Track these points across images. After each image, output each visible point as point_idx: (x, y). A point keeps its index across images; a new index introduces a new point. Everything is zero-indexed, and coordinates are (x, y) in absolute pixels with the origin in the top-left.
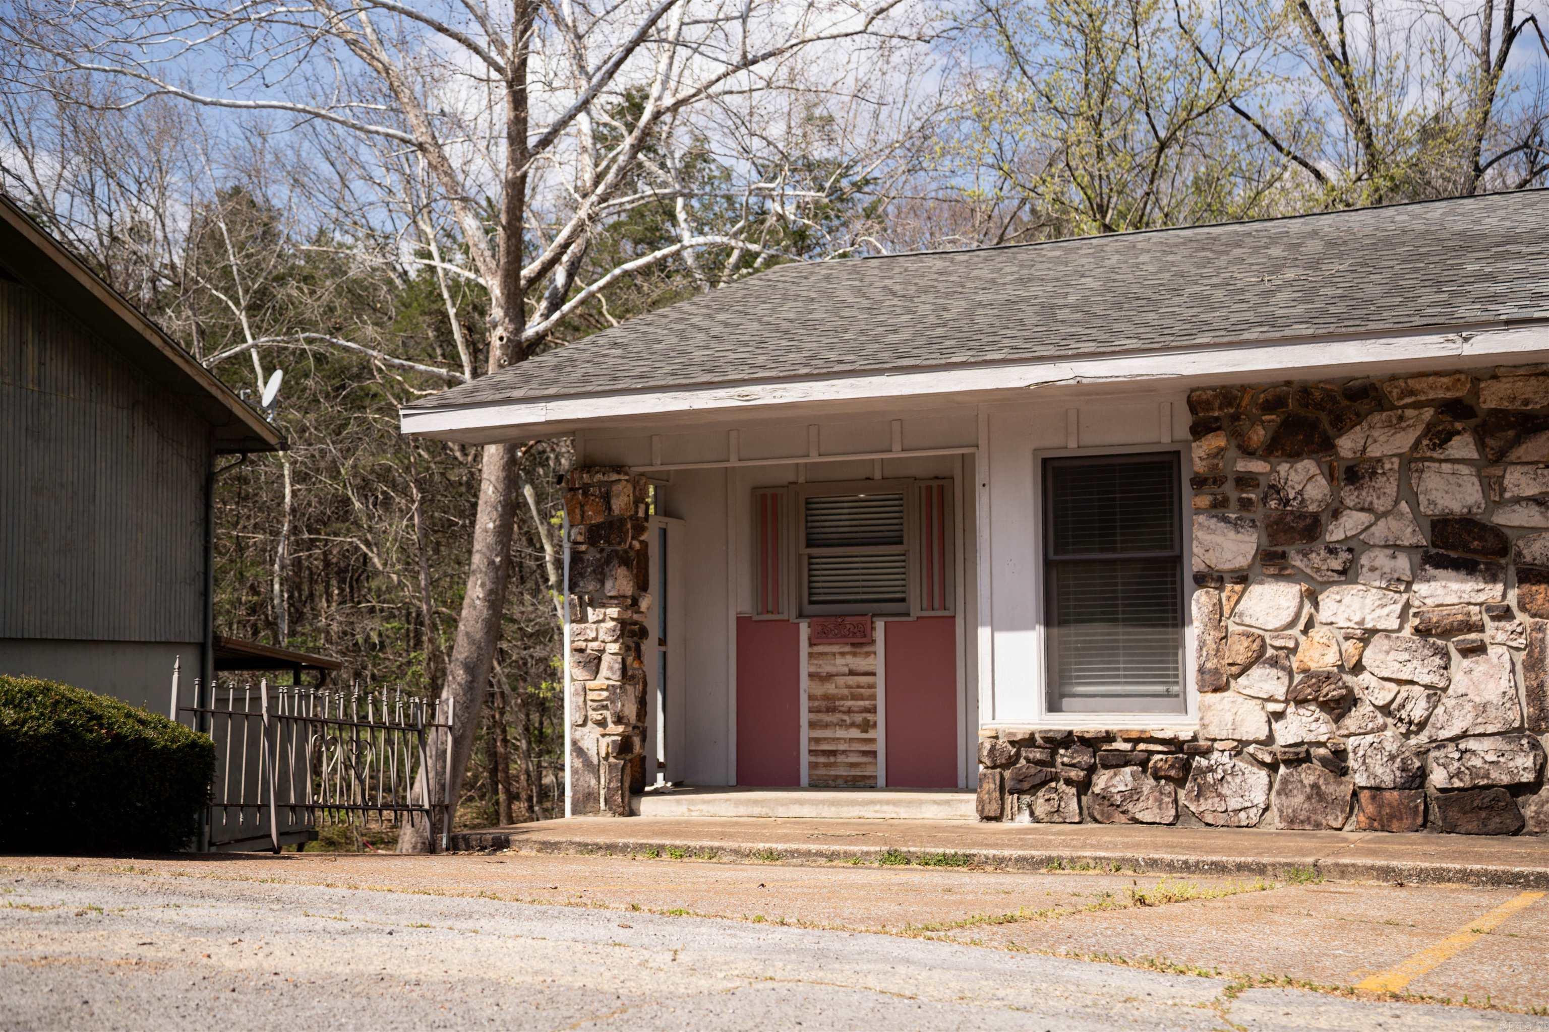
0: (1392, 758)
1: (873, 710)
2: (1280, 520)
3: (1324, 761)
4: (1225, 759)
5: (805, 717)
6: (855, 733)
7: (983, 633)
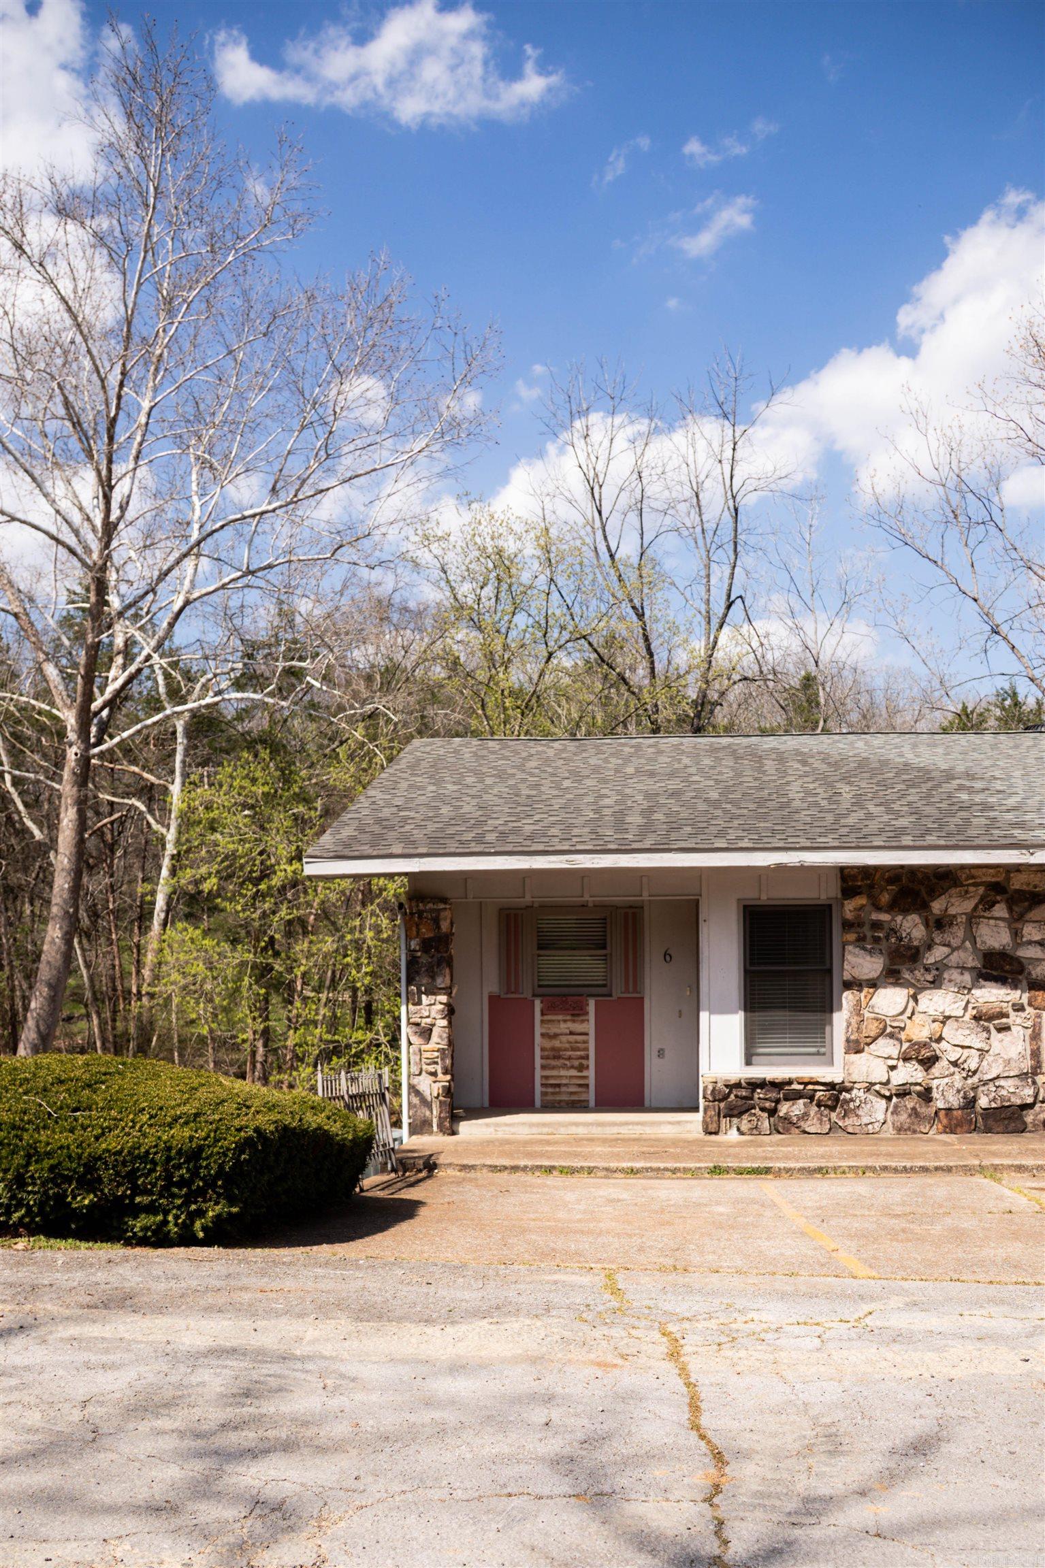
0: (959, 1091)
1: (587, 1057)
2: (897, 950)
3: (919, 1094)
4: (861, 1093)
5: (538, 1062)
6: (574, 1073)
7: (704, 1016)
